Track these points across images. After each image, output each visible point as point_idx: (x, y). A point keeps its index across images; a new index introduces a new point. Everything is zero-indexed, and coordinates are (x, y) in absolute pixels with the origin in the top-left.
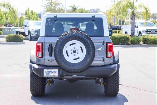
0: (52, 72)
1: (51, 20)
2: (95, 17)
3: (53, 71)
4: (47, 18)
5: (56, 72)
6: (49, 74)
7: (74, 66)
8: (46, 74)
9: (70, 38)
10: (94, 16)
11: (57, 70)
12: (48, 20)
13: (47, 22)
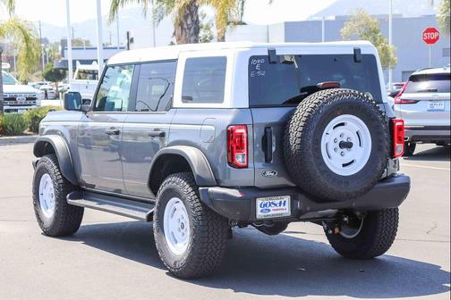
0: (276, 205)
1: (262, 61)
2: (362, 53)
3: (277, 202)
4: (252, 58)
5: (284, 204)
6: (269, 210)
7: (348, 183)
8: (262, 211)
9: (338, 109)
10: (359, 50)
11: (287, 199)
12: (254, 62)
13: (251, 68)
